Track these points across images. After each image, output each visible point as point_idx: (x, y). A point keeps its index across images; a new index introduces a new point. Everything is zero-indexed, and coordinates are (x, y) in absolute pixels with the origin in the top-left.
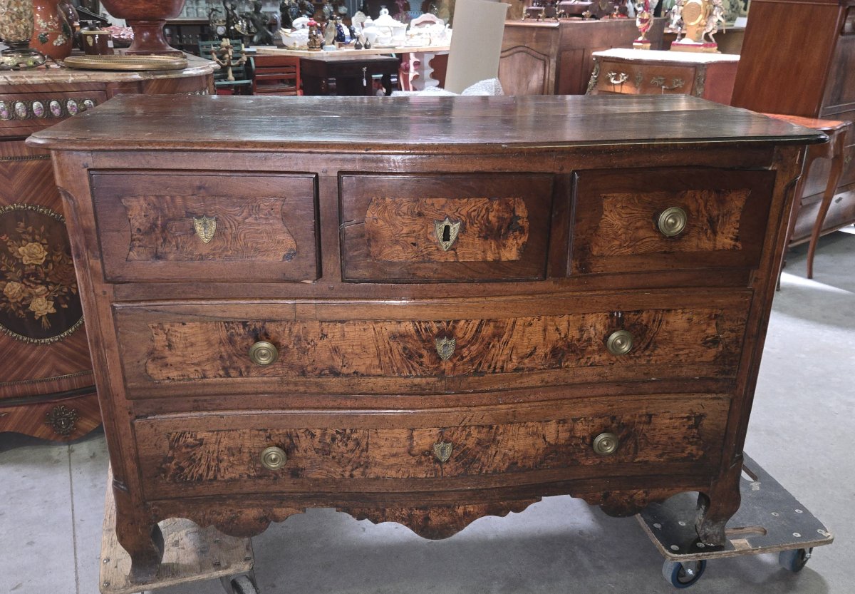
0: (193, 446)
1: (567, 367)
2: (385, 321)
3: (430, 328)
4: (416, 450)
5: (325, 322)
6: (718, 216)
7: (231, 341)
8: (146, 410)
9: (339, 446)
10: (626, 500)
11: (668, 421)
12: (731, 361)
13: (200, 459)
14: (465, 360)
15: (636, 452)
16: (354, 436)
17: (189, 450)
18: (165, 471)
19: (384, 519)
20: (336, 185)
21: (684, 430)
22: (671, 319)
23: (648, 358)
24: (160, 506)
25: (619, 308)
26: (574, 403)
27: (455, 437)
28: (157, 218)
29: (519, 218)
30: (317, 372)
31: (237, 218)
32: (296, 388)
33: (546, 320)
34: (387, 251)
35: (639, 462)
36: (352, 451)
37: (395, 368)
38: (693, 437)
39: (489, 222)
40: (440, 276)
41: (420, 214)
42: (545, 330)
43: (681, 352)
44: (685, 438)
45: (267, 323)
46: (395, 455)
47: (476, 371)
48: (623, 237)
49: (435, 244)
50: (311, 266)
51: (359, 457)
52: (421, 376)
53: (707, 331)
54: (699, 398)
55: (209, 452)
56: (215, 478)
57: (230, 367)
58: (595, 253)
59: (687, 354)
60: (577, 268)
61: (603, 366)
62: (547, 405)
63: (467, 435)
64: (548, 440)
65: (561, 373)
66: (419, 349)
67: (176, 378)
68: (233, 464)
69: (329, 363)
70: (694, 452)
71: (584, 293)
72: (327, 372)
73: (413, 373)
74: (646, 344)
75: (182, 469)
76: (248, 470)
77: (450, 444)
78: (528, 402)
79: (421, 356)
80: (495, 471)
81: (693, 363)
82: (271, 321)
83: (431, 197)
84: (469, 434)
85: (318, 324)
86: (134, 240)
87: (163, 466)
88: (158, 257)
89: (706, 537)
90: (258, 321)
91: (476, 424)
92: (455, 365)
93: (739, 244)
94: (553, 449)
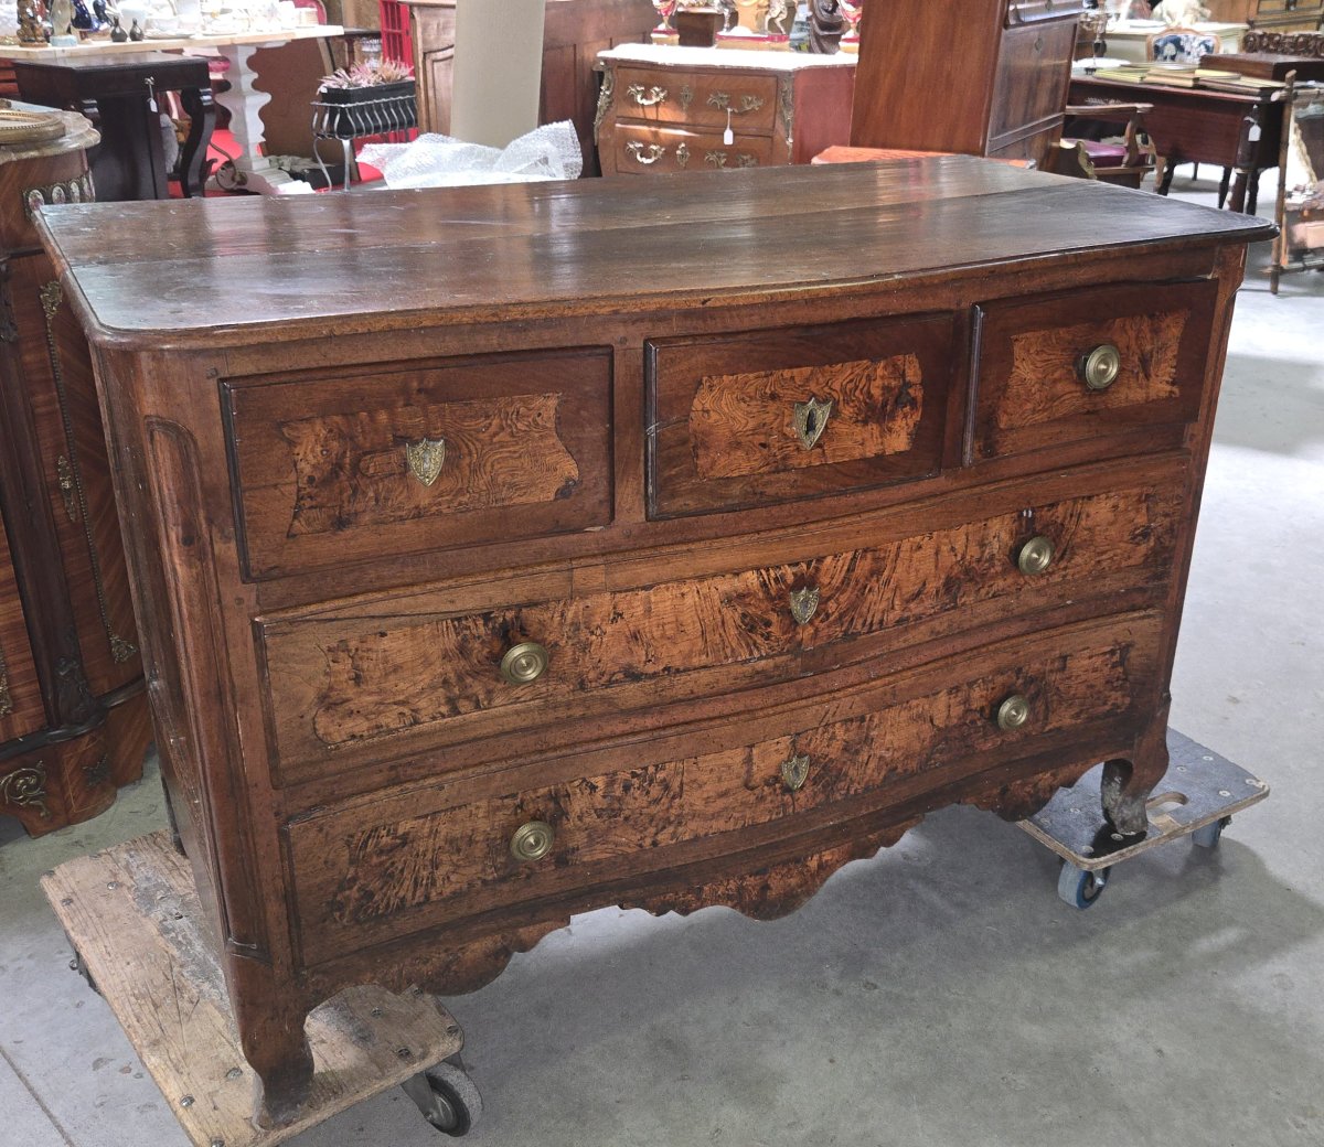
0: (393, 849)
1: (963, 604)
2: (715, 575)
3: (783, 576)
4: (757, 778)
5: (620, 592)
6: (1151, 352)
7: (463, 650)
8: (306, 803)
9: (635, 799)
10: (1029, 793)
11: (1086, 662)
12: (1165, 559)
13: (402, 871)
14: (831, 619)
15: (1046, 718)
16: (660, 776)
17: (384, 858)
18: (341, 907)
19: (699, 904)
20: (640, 362)
21: (1106, 670)
22: (1091, 508)
23: (1064, 573)
24: (325, 973)
25: (1029, 503)
26: (969, 658)
27: (812, 746)
28: (345, 452)
29: (909, 385)
30: (605, 678)
31: (481, 436)
32: (570, 713)
33: (939, 536)
34: (723, 461)
35: (1050, 731)
36: (657, 801)
37: (728, 651)
38: (1118, 679)
39: (870, 396)
40: (800, 490)
41: (773, 397)
42: (937, 554)
43: (1104, 557)
44: (1107, 682)
45: (524, 610)
46: (724, 794)
47: (845, 633)
48: (1037, 396)
49: (794, 440)
50: (601, 502)
51: (668, 809)
52: (768, 657)
53: (1136, 521)
54: (1125, 621)
55: (418, 855)
56: (427, 897)
57: (459, 697)
58: (1002, 426)
59: (1111, 558)
60: (980, 451)
61: (1008, 594)
62: (934, 670)
63: (830, 739)
64: (936, 722)
65: (955, 615)
66: (766, 612)
67: (365, 734)
68: (459, 866)
69: (624, 661)
70: (1119, 702)
71: (985, 488)
72: (620, 676)
73: (756, 654)
74: (1061, 552)
75: (371, 895)
76: (484, 870)
77: (806, 758)
78: (910, 669)
79: (768, 624)
80: (866, 789)
81: (1119, 570)
82: (532, 604)
83: (791, 367)
84: (833, 737)
85: (608, 596)
86: (302, 498)
87: (338, 898)
88: (340, 523)
89: (1124, 823)
90: (509, 608)
91: (843, 718)
92: (817, 630)
93: (1176, 389)
94: (943, 735)
